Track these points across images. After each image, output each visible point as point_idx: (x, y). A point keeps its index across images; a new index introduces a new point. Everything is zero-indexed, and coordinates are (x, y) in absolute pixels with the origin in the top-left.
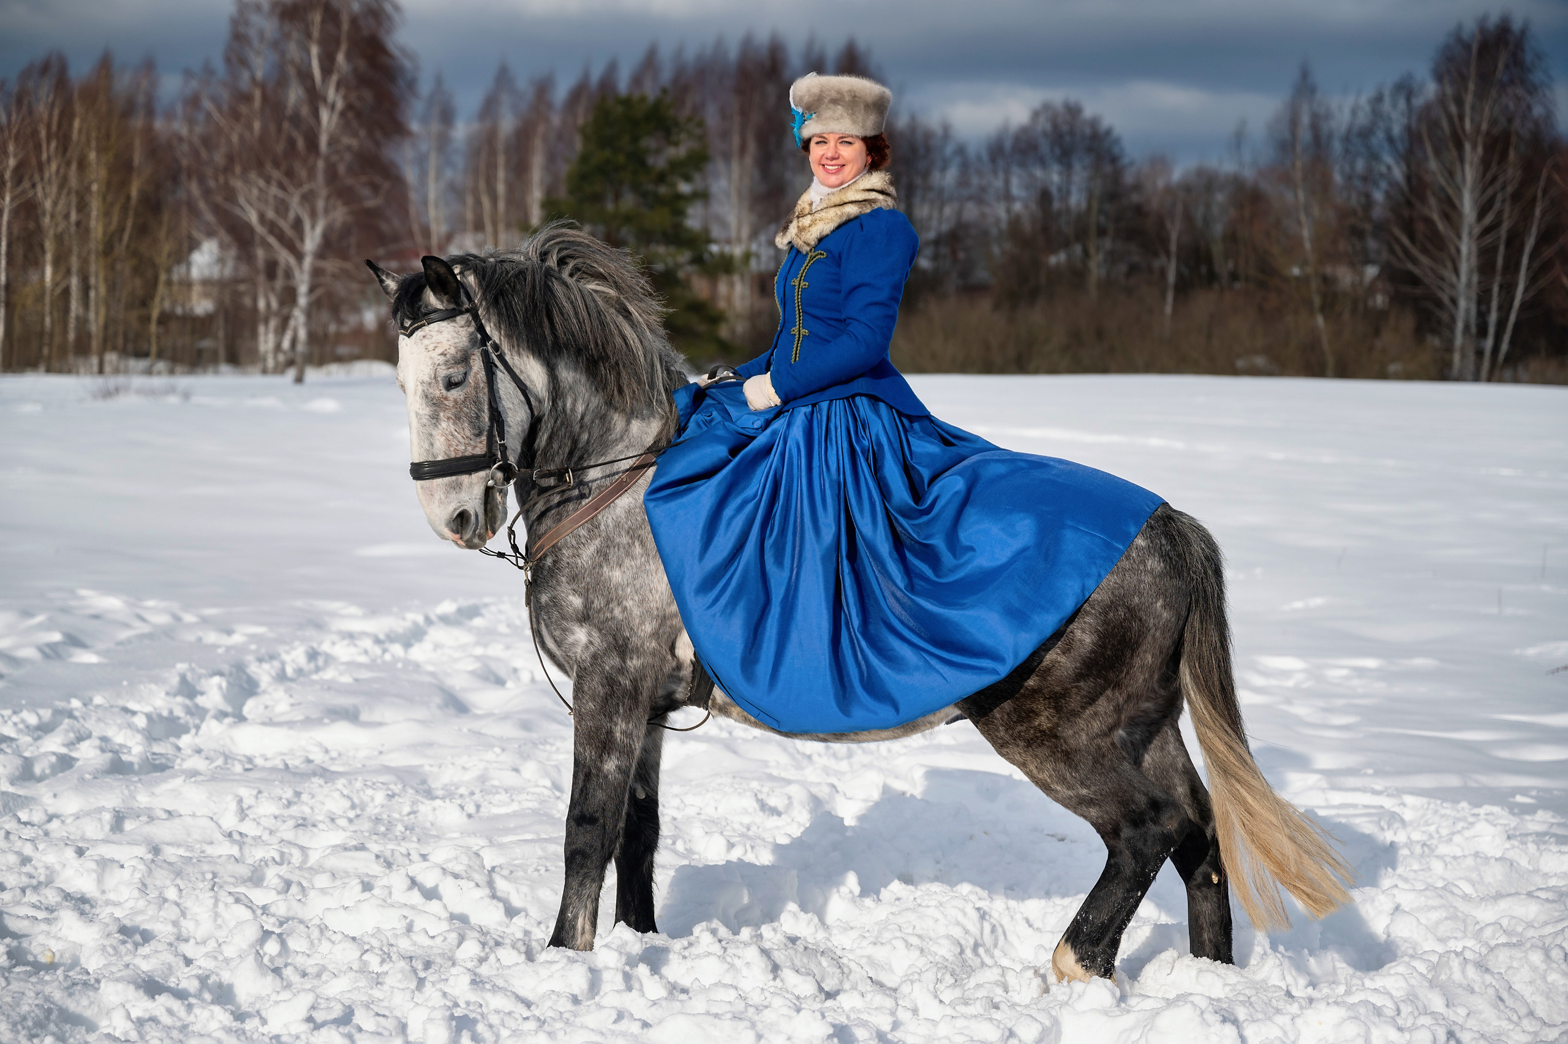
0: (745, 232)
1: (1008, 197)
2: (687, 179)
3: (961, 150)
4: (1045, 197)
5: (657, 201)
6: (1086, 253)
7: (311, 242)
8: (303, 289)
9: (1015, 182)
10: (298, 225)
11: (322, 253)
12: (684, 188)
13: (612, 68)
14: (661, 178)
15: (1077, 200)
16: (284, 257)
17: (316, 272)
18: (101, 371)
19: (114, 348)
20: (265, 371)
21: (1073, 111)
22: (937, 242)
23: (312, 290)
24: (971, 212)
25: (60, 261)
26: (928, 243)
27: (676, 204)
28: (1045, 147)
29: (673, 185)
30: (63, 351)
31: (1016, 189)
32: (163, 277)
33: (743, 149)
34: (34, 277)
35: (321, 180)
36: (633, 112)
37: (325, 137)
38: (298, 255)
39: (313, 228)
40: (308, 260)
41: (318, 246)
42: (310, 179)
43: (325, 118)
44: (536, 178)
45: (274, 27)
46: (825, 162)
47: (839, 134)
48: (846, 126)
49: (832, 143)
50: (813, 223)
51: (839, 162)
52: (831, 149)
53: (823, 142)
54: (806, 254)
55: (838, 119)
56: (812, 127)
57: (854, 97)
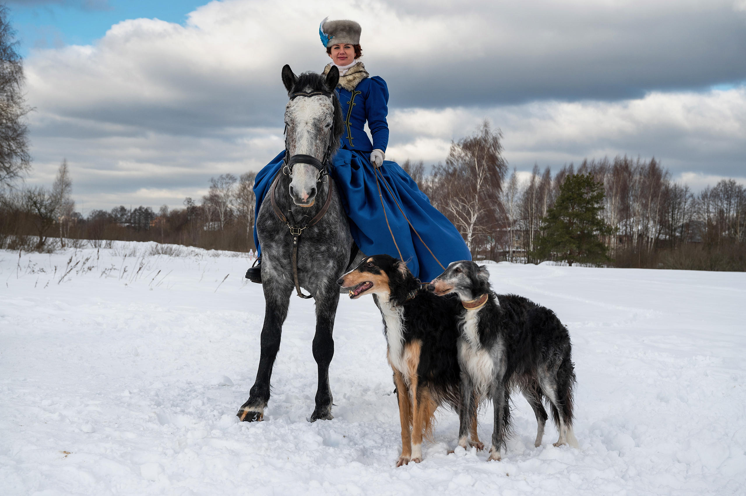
0: (616, 221)
1: (708, 212)
2: (597, 203)
3: (692, 196)
4: (721, 212)
5: (588, 209)
6: (736, 232)
7: (473, 219)
8: (470, 235)
9: (711, 206)
10: (469, 214)
11: (475, 224)
12: (596, 206)
13: (572, 166)
14: (588, 202)
15: (733, 213)
16: (465, 225)
17: (474, 230)
21: (733, 184)
22: (682, 226)
24: (695, 217)
26: (679, 227)
27: (594, 211)
28: (721, 195)
29: (593, 205)
31: (711, 209)
33: (616, 193)
35: (477, 201)
36: (579, 180)
37: (478, 187)
38: (469, 224)
39: (474, 215)
40: (472, 225)
41: (475, 221)
42: (473, 201)
43: (479, 181)
44: (545, 202)
45: (463, 152)
46: (339, 56)
47: (345, 43)
48: (348, 40)
49: (342, 48)
50: (355, 78)
51: (345, 56)
52: (342, 50)
53: (338, 48)
54: (351, 92)
55: (344, 37)
56: (333, 42)
57: (350, 28)
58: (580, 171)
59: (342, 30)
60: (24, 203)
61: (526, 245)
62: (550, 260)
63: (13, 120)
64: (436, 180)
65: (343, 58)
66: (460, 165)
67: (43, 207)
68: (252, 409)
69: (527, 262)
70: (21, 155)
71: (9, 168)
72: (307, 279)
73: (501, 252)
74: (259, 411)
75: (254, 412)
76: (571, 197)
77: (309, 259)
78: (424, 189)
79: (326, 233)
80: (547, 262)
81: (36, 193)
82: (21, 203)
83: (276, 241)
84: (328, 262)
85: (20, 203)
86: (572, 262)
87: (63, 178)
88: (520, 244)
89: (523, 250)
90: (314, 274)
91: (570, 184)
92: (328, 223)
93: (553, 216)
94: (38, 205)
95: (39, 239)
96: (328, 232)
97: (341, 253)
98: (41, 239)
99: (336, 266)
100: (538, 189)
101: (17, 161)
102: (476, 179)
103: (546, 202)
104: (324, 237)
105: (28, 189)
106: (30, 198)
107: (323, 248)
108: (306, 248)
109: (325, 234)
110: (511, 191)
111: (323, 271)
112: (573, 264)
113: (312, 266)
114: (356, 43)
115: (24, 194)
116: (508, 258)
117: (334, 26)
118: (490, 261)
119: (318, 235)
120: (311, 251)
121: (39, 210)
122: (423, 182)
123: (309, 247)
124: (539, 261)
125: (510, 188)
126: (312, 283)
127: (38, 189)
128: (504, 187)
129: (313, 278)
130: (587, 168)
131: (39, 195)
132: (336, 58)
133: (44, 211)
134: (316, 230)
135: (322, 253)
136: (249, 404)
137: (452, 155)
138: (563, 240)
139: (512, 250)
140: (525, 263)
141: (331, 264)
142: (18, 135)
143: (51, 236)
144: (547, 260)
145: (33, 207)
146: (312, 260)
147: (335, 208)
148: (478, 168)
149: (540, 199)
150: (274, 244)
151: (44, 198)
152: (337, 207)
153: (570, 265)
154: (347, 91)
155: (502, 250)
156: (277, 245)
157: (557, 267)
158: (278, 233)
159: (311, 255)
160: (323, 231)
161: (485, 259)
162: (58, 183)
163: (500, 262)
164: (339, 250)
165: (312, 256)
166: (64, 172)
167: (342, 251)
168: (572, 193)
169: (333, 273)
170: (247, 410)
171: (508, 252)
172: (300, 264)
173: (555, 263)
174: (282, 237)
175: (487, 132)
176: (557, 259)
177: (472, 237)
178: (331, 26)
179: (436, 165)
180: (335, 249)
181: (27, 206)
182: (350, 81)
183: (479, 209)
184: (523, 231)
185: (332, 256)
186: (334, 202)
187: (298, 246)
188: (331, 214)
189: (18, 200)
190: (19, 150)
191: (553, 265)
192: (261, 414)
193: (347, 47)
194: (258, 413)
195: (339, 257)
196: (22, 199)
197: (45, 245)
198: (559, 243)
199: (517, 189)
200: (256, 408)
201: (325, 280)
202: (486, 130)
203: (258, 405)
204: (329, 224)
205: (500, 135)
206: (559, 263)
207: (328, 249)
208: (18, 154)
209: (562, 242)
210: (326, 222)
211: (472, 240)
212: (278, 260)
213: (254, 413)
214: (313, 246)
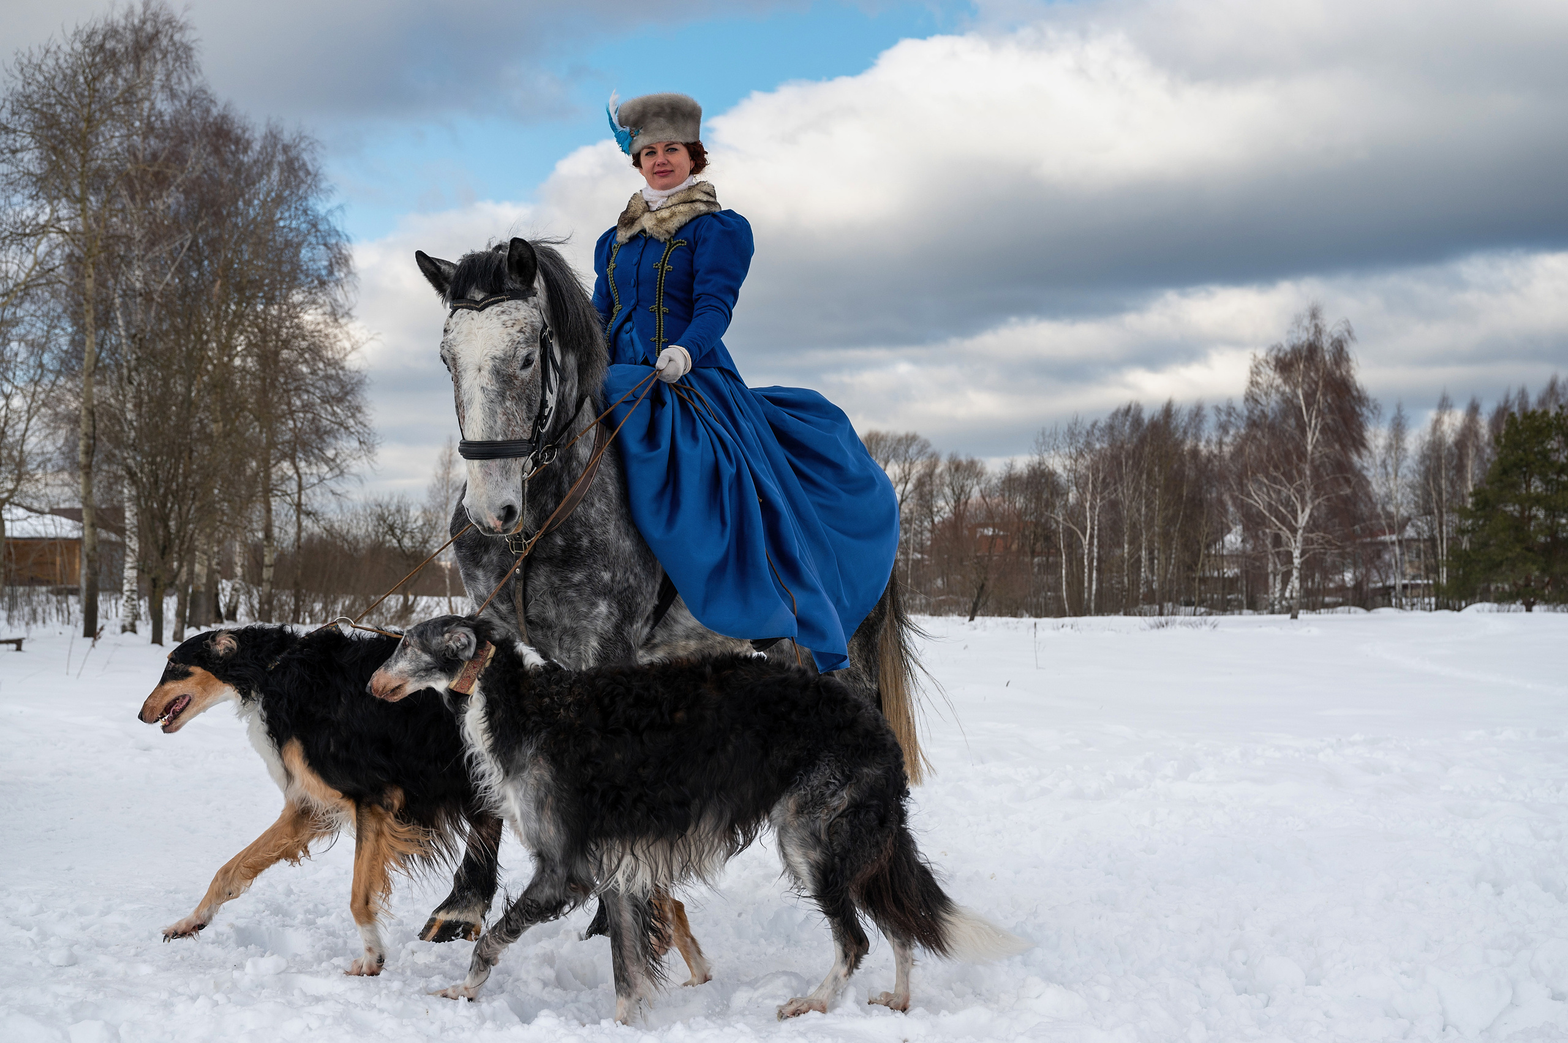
5: (1561, 486)
7: (1303, 519)
8: (1296, 553)
11: (1308, 529)
14: (1562, 470)
16: (1285, 533)
17: (1307, 541)
18: (1161, 614)
19: (1170, 600)
20: (1273, 612)
23: (1302, 555)
25: (1134, 541)
30: (1136, 602)
32: (1204, 551)
34: (1118, 552)
35: (1309, 479)
36: (1537, 424)
37: (1310, 448)
38: (1294, 531)
39: (1303, 511)
40: (1300, 532)
41: (1308, 522)
42: (1301, 478)
43: (1309, 435)
44: (1469, 476)
45: (1277, 376)
46: (657, 169)
47: (666, 142)
48: (669, 135)
49: (660, 152)
50: (673, 215)
51: (668, 168)
52: (660, 158)
53: (652, 153)
54: (665, 243)
55: (662, 129)
56: (641, 141)
57: (673, 108)
58: (1542, 402)
59: (657, 114)
60: (370, 529)
61: (1432, 570)
62: (1488, 601)
63: (336, 363)
64: (1228, 439)
65: (664, 174)
66: (1273, 404)
67: (407, 535)
68: (452, 916)
69: (1433, 607)
70: (358, 433)
71: (333, 460)
72: (556, 644)
73: (1379, 589)
74: (468, 920)
75: (457, 922)
76: (1522, 460)
77: (550, 601)
78: (1204, 460)
79: (580, 546)
80: (1478, 606)
81: (393, 508)
82: (363, 531)
83: (484, 567)
84: (594, 605)
85: (362, 529)
86: (1534, 604)
87: (448, 473)
88: (1419, 568)
89: (1426, 582)
90: (565, 631)
91: (1517, 431)
92: (584, 525)
93: (1485, 503)
94: (398, 532)
95: (401, 599)
96: (585, 542)
97: (626, 585)
98: (406, 600)
99: (616, 612)
100: (1454, 448)
101: (346, 445)
102: (1304, 433)
103: (1473, 476)
104: (578, 553)
105: (376, 500)
106: (381, 518)
107: (578, 577)
108: (541, 579)
109: (580, 548)
110: (1393, 454)
111: (584, 623)
112: (1536, 608)
113: (559, 616)
114: (690, 140)
115: (369, 511)
116: (1394, 601)
117: (639, 108)
118: (1353, 609)
119: (563, 551)
120: (552, 585)
121: (399, 541)
122: (1202, 445)
123: (548, 578)
124: (1463, 604)
125: (1389, 448)
126: (569, 651)
127: (395, 500)
128: (1377, 447)
129: (567, 640)
130: (1558, 395)
131: (398, 511)
132: (650, 175)
133: (410, 544)
134: (559, 541)
135: (578, 587)
136: (449, 904)
137: (1254, 383)
138: (1509, 554)
139: (1400, 582)
140: (1431, 610)
141: (603, 608)
142: (347, 394)
143: (423, 595)
144: (1481, 601)
145: (388, 537)
146: (558, 603)
147: (605, 491)
148: (1307, 410)
149: (1460, 469)
150: (480, 573)
151: (408, 517)
152: (610, 488)
153: (1529, 610)
154: (659, 241)
155: (1380, 585)
156: (485, 575)
157: (1501, 614)
158: (487, 551)
159: (554, 593)
160: (574, 541)
161: (1341, 605)
162: (439, 486)
163: (1375, 610)
164: (618, 578)
165: (556, 595)
166: (450, 462)
167: (628, 580)
168: (1524, 451)
169: (609, 627)
170: (443, 917)
171: (1394, 587)
172: (533, 612)
173: (1495, 606)
174: (495, 558)
175: (1318, 331)
176: (1503, 599)
177: (1301, 556)
178: (633, 109)
179: (1223, 406)
180: (606, 576)
181: (377, 533)
182: (662, 221)
183: (1316, 496)
184: (1425, 540)
185: (606, 592)
186: (603, 480)
187: (525, 577)
188: (592, 505)
189: (358, 523)
190: (351, 422)
191: (1490, 611)
192: (473, 926)
193: (670, 149)
194: (467, 923)
195: (620, 593)
196: (366, 520)
197: (413, 612)
198: (1501, 563)
199: (1405, 450)
200: (460, 913)
201: (594, 643)
202: (1316, 326)
203: (466, 907)
204: (588, 527)
205: (1349, 333)
206: (1506, 607)
207: (590, 579)
208: (352, 430)
209: (1507, 559)
210: (581, 522)
211: (1302, 564)
212: (492, 605)
213: (457, 924)
214: (555, 573)
